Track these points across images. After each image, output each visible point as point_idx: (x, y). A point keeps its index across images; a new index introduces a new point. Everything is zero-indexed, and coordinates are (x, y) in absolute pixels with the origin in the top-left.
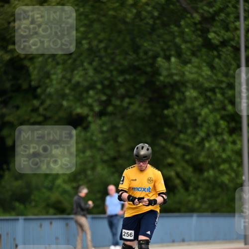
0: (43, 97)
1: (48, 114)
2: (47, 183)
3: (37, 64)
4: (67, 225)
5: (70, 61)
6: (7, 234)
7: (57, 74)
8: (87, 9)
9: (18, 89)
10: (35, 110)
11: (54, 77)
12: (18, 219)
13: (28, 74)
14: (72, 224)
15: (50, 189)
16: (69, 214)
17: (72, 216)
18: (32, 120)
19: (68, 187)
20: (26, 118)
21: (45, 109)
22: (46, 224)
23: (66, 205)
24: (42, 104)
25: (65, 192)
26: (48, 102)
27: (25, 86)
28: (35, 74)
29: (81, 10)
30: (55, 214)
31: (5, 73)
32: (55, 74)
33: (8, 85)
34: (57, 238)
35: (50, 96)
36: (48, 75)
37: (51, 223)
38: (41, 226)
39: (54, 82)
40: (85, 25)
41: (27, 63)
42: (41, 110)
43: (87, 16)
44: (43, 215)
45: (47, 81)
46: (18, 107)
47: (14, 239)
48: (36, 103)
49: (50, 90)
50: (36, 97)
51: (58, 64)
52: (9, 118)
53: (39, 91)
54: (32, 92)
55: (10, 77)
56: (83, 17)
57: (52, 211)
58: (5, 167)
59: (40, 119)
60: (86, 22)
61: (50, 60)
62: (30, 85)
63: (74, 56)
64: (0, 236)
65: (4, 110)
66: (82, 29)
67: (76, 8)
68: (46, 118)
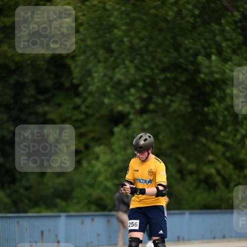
0: (85, 95)
1: (90, 111)
2: (89, 180)
3: (79, 63)
4: (109, 221)
5: (111, 59)
6: (49, 231)
7: (99, 73)
8: (129, 8)
9: (60, 87)
10: (77, 108)
11: (95, 75)
12: (60, 216)
13: (70, 73)
14: (114, 221)
15: (92, 186)
16: (110, 211)
17: (114, 213)
18: (74, 118)
19: (109, 184)
20: (69, 115)
21: (87, 107)
22: (88, 221)
23: (108, 201)
24: (84, 100)
25: (106, 189)
26: (90, 100)
27: (67, 84)
28: (76, 72)
29: (123, 8)
30: (96, 211)
31: (48, 70)
32: (97, 72)
33: (50, 83)
34: (98, 235)
35: (91, 94)
36: (89, 73)
37: (93, 220)
38: (83, 223)
39: (96, 80)
40: (126, 24)
41: (69, 61)
42: (83, 108)
43: (128, 15)
44: (84, 212)
45: (89, 79)
46: (59, 105)
47: (56, 236)
48: (78, 100)
49: (93, 88)
50: (78, 95)
51: (99, 62)
52: (51, 116)
53: (81, 89)
54: (74, 90)
55: (53, 76)
56: (124, 16)
57: (93, 207)
59: (82, 117)
60: (127, 20)
61: (92, 58)
62: (72, 84)
63: (116, 54)
64: (42, 233)
65: (47, 108)
66: (123, 28)
67: (117, 7)
68: (88, 116)
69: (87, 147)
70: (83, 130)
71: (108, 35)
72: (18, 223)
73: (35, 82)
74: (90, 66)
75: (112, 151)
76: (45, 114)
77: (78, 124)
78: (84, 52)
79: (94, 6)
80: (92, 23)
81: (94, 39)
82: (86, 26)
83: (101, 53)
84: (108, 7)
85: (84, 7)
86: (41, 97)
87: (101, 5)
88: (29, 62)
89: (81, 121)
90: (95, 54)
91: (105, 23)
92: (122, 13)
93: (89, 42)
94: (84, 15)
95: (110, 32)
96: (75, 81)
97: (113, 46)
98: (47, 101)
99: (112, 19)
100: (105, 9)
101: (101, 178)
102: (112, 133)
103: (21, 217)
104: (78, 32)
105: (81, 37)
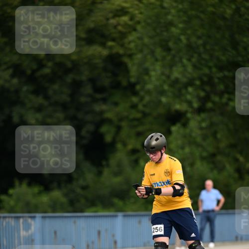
0: (142, 93)
1: (147, 110)
3: (136, 61)
5: (169, 58)
6: (106, 230)
7: (156, 71)
8: (186, 5)
9: (117, 86)
10: (134, 106)
11: (153, 73)
12: (116, 216)
13: (127, 71)
18: (131, 117)
20: (126, 114)
21: (144, 106)
24: (142, 99)
26: (147, 99)
27: (124, 83)
28: (134, 70)
29: (180, 6)
31: (105, 69)
32: (154, 70)
33: (106, 81)
35: (149, 92)
36: (146, 72)
38: (140, 222)
39: (153, 79)
40: (185, 22)
41: (126, 60)
42: (140, 107)
43: (185, 12)
44: (142, 211)
45: (146, 78)
46: (116, 104)
47: (113, 236)
48: (135, 99)
49: (149, 86)
50: (135, 93)
51: (157, 60)
52: (108, 115)
53: (138, 87)
54: (131, 89)
55: (109, 74)
56: (181, 14)
57: (150, 207)
58: (104, 163)
59: (139, 115)
60: (185, 18)
61: (149, 57)
62: (129, 82)
63: (173, 52)
64: (99, 233)
65: (104, 107)
66: (181, 25)
67: (175, 4)
68: (145, 115)
70: (140, 129)
71: (165, 34)
72: (75, 222)
73: (92, 81)
74: (147, 65)
76: (102, 112)
77: (136, 123)
78: (141, 51)
79: (151, 4)
80: (149, 21)
81: (151, 37)
82: (143, 24)
83: (159, 52)
84: (165, 5)
85: (141, 5)
86: (98, 96)
87: (158, 3)
88: (85, 60)
90: (152, 53)
91: (162, 21)
92: (179, 11)
93: (146, 40)
94: (141, 13)
96: (133, 80)
97: (171, 44)
98: (104, 100)
99: (170, 17)
100: (162, 7)
102: (169, 132)
103: (78, 217)
104: (135, 30)
105: (138, 35)
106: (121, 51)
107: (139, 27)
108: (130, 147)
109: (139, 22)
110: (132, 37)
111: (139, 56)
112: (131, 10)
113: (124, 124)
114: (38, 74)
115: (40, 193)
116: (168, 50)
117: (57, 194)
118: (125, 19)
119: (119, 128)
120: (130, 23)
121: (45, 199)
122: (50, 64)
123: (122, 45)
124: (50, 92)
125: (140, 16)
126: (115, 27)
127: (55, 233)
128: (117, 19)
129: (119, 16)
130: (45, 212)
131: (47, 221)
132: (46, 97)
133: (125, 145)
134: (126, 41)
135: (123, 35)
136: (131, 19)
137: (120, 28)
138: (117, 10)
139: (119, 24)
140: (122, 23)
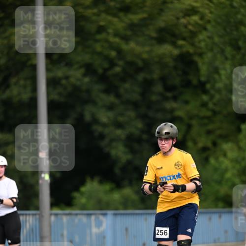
0: (212, 92)
1: (217, 109)
2: (216, 177)
3: (206, 60)
5: (238, 57)
9: (187, 84)
10: (204, 105)
11: (223, 72)
13: (197, 70)
15: (220, 182)
20: (196, 112)
22: (215, 217)
24: (212, 97)
26: (217, 97)
27: (195, 82)
28: (204, 69)
30: (224, 207)
31: (175, 68)
32: (225, 69)
33: (177, 81)
34: (226, 232)
35: (219, 91)
36: (216, 71)
37: (220, 217)
38: (210, 219)
39: (223, 77)
41: (196, 58)
42: (211, 105)
44: (212, 208)
45: (216, 76)
46: (187, 102)
48: (205, 98)
49: (219, 85)
50: (205, 92)
51: (226, 59)
52: (179, 113)
53: (208, 86)
54: (202, 87)
55: (180, 72)
57: (221, 204)
59: (209, 114)
61: (219, 56)
62: (200, 81)
63: (243, 51)
65: (175, 105)
67: (244, 4)
68: (215, 113)
69: (215, 144)
70: (211, 127)
71: (235, 33)
72: (146, 219)
73: (163, 79)
74: (217, 63)
75: (240, 148)
76: (172, 111)
77: (206, 121)
78: (212, 50)
79: (221, 3)
80: (219, 20)
81: (221, 37)
82: (213, 23)
83: (229, 50)
84: (235, 4)
85: (211, 4)
86: (169, 95)
87: (228, 3)
88: (156, 59)
89: (208, 118)
90: (222, 51)
91: (232, 20)
93: (216, 39)
94: (211, 12)
95: (237, 29)
96: (203, 79)
97: (241, 43)
98: (175, 98)
99: (239, 16)
100: (232, 6)
101: (228, 175)
102: (239, 130)
103: (149, 214)
104: (205, 29)
105: (209, 34)
106: (191, 50)
107: (209, 27)
108: (200, 145)
109: (209, 22)
110: (202, 36)
111: (210, 55)
112: (201, 10)
113: (194, 122)
114: (110, 73)
115: (112, 190)
116: (238, 48)
117: (128, 191)
118: (195, 18)
119: (189, 127)
120: (200, 22)
121: (116, 196)
122: (121, 63)
123: (193, 45)
124: (122, 91)
125: (210, 15)
126: (186, 26)
127: (127, 230)
128: (188, 18)
129: (189, 15)
130: (117, 209)
131: (119, 218)
132: (118, 96)
133: (195, 143)
134: (196, 40)
135: (193, 34)
136: (202, 18)
137: (190, 27)
138: (187, 10)
139: (189, 23)
140: (192, 22)
